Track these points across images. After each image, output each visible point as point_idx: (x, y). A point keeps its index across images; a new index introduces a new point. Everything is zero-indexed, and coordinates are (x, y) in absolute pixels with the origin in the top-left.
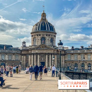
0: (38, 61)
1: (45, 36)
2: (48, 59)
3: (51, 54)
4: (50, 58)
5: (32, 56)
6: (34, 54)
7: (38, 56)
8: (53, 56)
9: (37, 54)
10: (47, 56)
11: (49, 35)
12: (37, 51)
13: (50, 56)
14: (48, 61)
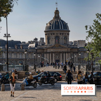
0: (54, 59)
1: (59, 35)
2: (63, 57)
3: (65, 53)
4: (64, 56)
5: (48, 55)
6: (49, 53)
7: (54, 54)
8: (67, 54)
9: (52, 53)
10: (61, 54)
11: (63, 34)
12: (52, 50)
13: (64, 54)
14: (63, 59)
